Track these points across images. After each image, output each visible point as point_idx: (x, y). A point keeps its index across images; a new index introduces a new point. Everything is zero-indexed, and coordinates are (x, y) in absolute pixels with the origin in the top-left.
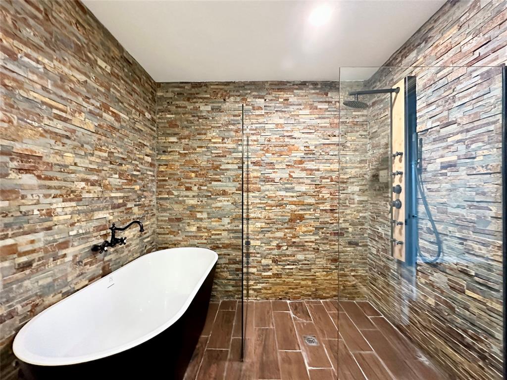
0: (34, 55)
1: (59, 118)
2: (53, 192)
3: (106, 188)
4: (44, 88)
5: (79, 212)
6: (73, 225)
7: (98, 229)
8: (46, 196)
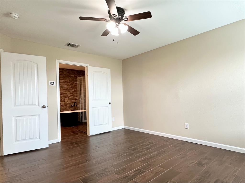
0: (62, 80)
1: (65, 87)
2: (65, 97)
3: (74, 96)
4: (63, 84)
5: (69, 100)
6: (68, 102)
7: (72, 103)
8: (64, 97)
